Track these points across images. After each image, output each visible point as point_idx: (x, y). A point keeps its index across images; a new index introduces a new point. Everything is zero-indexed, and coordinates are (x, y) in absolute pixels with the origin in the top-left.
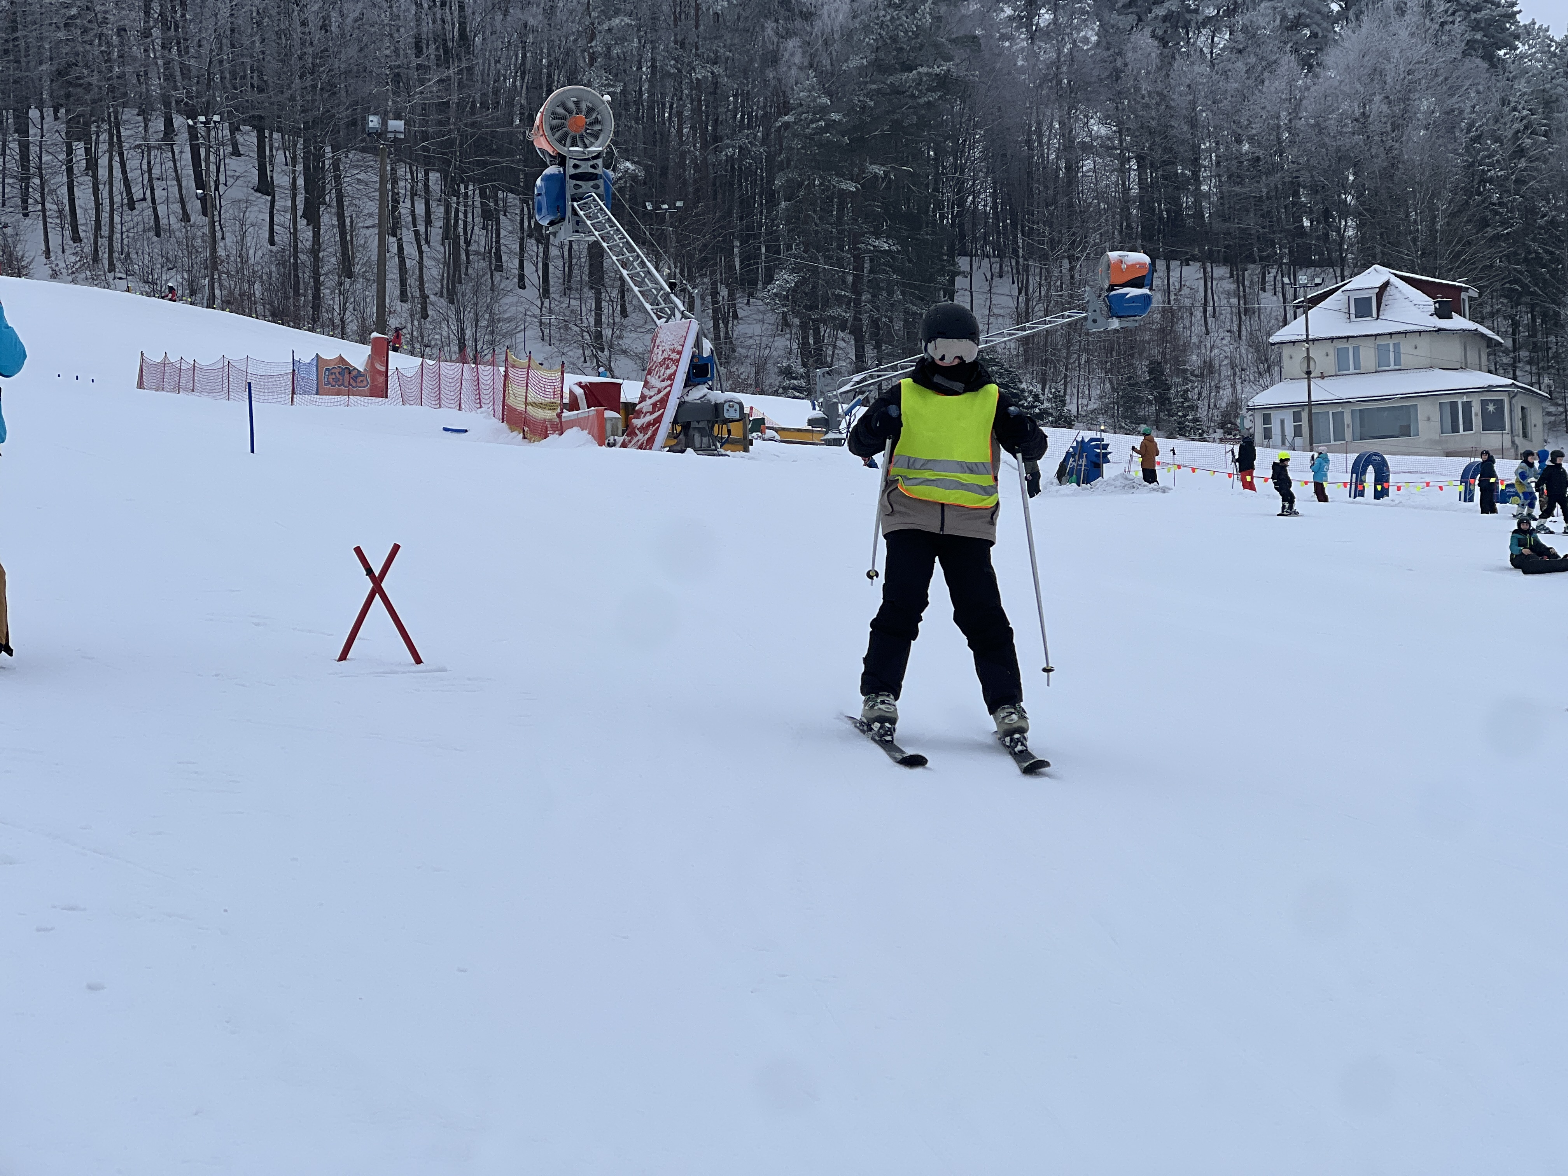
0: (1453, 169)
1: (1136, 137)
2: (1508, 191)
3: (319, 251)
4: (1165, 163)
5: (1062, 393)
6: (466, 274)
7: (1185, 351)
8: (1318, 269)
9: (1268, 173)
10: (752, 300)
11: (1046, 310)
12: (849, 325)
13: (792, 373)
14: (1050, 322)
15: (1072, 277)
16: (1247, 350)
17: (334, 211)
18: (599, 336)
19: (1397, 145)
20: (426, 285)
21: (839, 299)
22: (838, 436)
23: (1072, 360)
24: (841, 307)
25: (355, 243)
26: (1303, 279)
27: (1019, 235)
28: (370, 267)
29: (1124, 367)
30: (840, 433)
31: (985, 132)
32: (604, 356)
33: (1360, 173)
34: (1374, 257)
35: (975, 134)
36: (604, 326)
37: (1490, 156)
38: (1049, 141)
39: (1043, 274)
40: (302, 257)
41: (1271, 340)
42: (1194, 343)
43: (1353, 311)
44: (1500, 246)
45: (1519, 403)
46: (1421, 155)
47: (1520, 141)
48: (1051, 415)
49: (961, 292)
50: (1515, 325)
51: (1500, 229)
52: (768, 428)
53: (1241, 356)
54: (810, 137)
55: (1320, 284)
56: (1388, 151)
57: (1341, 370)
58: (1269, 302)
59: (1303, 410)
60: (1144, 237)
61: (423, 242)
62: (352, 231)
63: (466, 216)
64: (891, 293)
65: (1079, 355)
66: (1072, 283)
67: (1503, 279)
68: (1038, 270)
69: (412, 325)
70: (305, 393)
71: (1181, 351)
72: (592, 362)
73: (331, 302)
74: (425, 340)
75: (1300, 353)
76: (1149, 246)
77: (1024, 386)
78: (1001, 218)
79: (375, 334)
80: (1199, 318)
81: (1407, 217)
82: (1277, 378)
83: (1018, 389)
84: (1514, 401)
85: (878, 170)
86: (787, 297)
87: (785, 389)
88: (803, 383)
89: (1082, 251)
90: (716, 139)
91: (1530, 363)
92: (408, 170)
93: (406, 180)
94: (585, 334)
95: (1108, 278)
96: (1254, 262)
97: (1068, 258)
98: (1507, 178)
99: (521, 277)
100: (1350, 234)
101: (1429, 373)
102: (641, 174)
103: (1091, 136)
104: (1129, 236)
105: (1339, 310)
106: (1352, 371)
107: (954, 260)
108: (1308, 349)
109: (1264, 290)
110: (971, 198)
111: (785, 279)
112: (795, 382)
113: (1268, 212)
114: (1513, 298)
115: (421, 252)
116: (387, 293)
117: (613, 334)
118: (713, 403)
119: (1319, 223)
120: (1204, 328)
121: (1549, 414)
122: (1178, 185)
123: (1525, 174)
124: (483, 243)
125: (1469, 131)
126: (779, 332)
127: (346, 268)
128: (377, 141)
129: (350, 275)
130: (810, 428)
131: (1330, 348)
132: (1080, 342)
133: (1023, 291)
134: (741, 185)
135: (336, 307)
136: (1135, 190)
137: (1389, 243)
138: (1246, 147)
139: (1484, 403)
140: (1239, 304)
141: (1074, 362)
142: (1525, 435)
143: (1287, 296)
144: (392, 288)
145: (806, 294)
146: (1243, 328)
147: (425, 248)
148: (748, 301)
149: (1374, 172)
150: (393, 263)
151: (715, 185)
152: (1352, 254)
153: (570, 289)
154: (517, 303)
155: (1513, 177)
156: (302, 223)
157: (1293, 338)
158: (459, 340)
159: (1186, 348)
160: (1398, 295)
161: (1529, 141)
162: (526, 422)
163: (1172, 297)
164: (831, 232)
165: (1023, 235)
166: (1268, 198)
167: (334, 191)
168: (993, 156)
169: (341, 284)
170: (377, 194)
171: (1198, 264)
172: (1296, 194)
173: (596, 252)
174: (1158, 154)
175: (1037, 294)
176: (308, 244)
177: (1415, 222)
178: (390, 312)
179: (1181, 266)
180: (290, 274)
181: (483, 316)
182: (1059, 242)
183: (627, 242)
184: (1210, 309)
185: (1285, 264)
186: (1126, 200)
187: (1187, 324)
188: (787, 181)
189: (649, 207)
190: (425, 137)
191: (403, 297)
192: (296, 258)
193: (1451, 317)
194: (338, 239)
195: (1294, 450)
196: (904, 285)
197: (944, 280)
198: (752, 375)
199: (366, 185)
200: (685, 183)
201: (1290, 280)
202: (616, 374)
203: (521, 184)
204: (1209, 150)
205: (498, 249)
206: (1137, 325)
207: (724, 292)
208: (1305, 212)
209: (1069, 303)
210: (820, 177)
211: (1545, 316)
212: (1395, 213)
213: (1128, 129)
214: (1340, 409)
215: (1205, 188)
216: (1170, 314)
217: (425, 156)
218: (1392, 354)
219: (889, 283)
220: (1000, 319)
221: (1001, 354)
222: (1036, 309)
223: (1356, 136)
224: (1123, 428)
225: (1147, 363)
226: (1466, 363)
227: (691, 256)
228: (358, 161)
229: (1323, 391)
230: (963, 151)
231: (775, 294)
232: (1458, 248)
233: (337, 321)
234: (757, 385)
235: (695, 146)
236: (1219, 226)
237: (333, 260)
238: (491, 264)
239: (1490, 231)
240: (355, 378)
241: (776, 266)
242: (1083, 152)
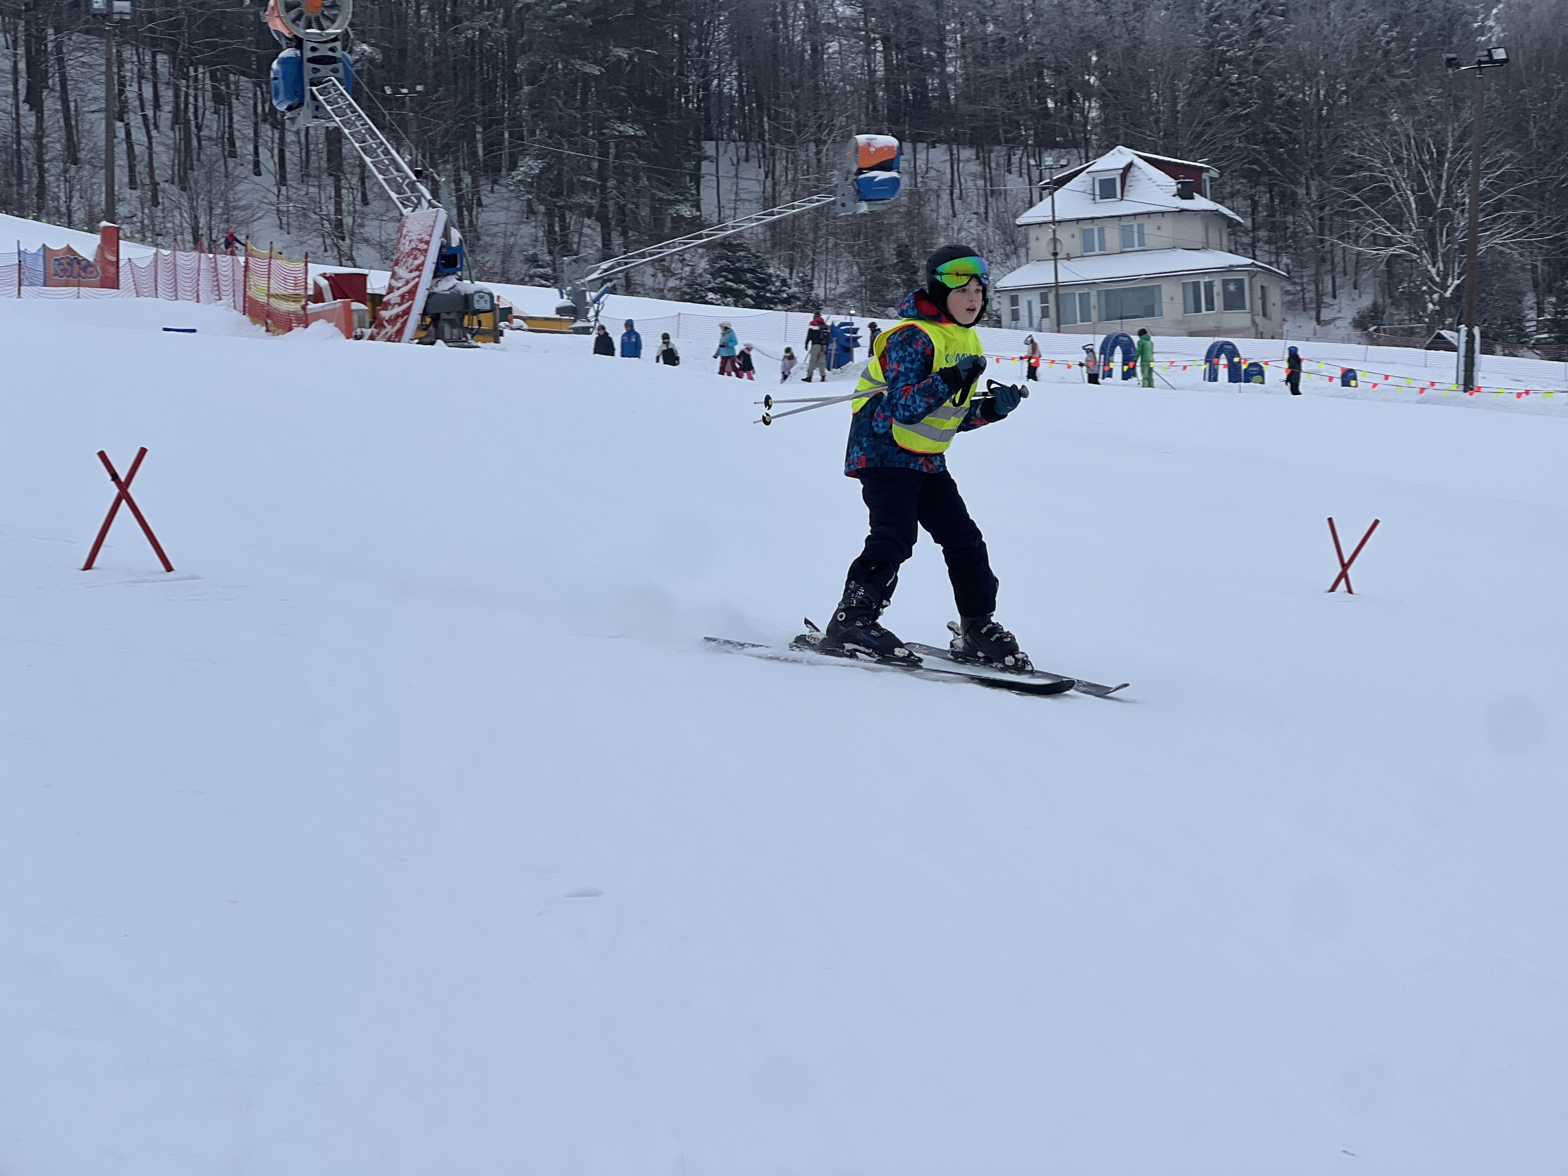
0: (1193, 49)
1: (882, 18)
2: (1247, 72)
3: (42, 137)
4: (911, 44)
5: (809, 278)
6: (199, 160)
7: (932, 233)
8: (1063, 150)
9: (1013, 55)
10: (496, 187)
11: (794, 194)
12: (595, 211)
13: (537, 261)
14: (799, 207)
15: (819, 160)
16: (993, 232)
17: (57, 95)
18: (339, 224)
19: (1139, 26)
20: (157, 172)
21: (585, 185)
22: (586, 324)
23: (819, 245)
24: (585, 193)
25: (80, 128)
26: (1048, 161)
27: (765, 119)
28: (96, 153)
29: (871, 251)
30: (589, 321)
31: (730, 14)
32: (345, 245)
33: (1103, 55)
34: (1118, 139)
35: (720, 15)
36: (345, 214)
37: (1229, 36)
38: (794, 21)
39: (790, 158)
40: (25, 143)
41: (1017, 223)
42: (942, 227)
43: (1097, 192)
44: (1239, 127)
45: (1258, 282)
46: (1162, 35)
47: (1258, 22)
48: (798, 299)
49: (708, 177)
50: (1254, 205)
51: (1239, 109)
52: (516, 317)
53: (988, 239)
54: (551, 19)
55: (1065, 166)
56: (1130, 31)
57: (1087, 250)
58: (1015, 183)
59: (1050, 291)
60: (890, 121)
61: (152, 127)
62: (77, 116)
63: (196, 100)
64: (637, 179)
65: (827, 239)
66: (818, 167)
67: (1243, 159)
68: (784, 154)
69: (143, 213)
70: (31, 285)
71: (928, 233)
72: (333, 251)
73: (56, 190)
74: (157, 228)
75: (1047, 234)
76: (895, 128)
77: (771, 271)
78: (747, 102)
79: (104, 223)
80: (945, 200)
81: (1149, 97)
82: (1023, 260)
83: (765, 274)
84: (1254, 280)
85: (622, 53)
86: (531, 184)
87: (532, 277)
88: (549, 270)
89: (829, 134)
90: (455, 20)
91: (1269, 242)
92: (134, 52)
93: (133, 62)
94: (325, 222)
95: (856, 160)
96: (1000, 144)
97: (815, 141)
98: (1245, 58)
99: (257, 164)
100: (1094, 114)
101: (1171, 253)
102: (379, 57)
103: (836, 17)
104: (874, 118)
105: (1084, 192)
106: (1097, 252)
107: (700, 145)
108: (1054, 231)
109: (1009, 171)
110: (716, 82)
111: (530, 166)
112: (541, 270)
113: (1013, 93)
114: (1252, 177)
115: (150, 138)
116: (116, 180)
117: (354, 222)
118: (463, 294)
119: (1063, 104)
120: (951, 212)
121: (1287, 293)
122: (924, 66)
123: (1263, 54)
124: (215, 128)
125: (1208, 11)
126: (525, 220)
127: (72, 154)
128: (103, 23)
129: (76, 161)
130: (558, 316)
131: (1076, 229)
132: (827, 225)
133: (770, 175)
134: (482, 68)
135: (62, 195)
136: (880, 73)
137: (1131, 124)
138: (991, 28)
139: (1225, 283)
140: (985, 186)
141: (821, 247)
142: (1265, 315)
143: (1033, 178)
144: (121, 176)
145: (551, 180)
146: (990, 209)
147: (154, 133)
148: (492, 187)
149: (1116, 53)
150: (121, 149)
151: (455, 68)
152: (1095, 134)
153: (308, 176)
154: (253, 190)
155: (1251, 57)
156: (24, 108)
157: (1040, 220)
158: (192, 228)
159: (933, 230)
160: (1141, 176)
161: (1266, 21)
162: (269, 315)
163: (919, 179)
164: (575, 117)
165: (769, 118)
166: (1013, 80)
167: (57, 75)
168: (738, 38)
169: (66, 171)
170: (103, 77)
171: (945, 147)
172: (1040, 75)
173: (334, 137)
174: (903, 36)
175: (783, 178)
176: (31, 130)
177: (1157, 101)
178: (119, 200)
179: (928, 148)
180: (12, 161)
181: (216, 204)
182: (805, 125)
183: (370, 128)
184: (957, 192)
185: (1030, 145)
186: (873, 82)
187: (934, 206)
188: (529, 64)
189: (388, 91)
190: (152, 18)
191: (133, 185)
192: (19, 144)
193: (1192, 198)
194: (62, 124)
195: (1041, 331)
196: (650, 170)
197: (690, 165)
198: (498, 264)
199: (91, 66)
200: (425, 66)
201: (1036, 161)
202: (358, 262)
203: (254, 67)
204: (954, 31)
205: (231, 135)
206: (885, 208)
207: (467, 179)
208: (1050, 93)
209: (816, 187)
210: (564, 61)
211: (1283, 196)
212: (1136, 93)
213: (874, 10)
214: (1086, 290)
215: (950, 69)
216: (917, 197)
217: (152, 38)
218: (1136, 235)
219: (635, 169)
220: (747, 205)
221: (748, 240)
222: (783, 193)
223: (1099, 17)
224: (871, 311)
225: (895, 246)
226: (1208, 243)
227: (432, 142)
228: (82, 43)
229: (1070, 272)
230: (708, 34)
231: (519, 181)
232: (1199, 129)
233: (63, 209)
234: (503, 274)
235: (433, 28)
236: (965, 108)
237: (58, 146)
238: (224, 149)
239: (1230, 112)
240: (84, 269)
241: (521, 153)
242: (829, 33)
